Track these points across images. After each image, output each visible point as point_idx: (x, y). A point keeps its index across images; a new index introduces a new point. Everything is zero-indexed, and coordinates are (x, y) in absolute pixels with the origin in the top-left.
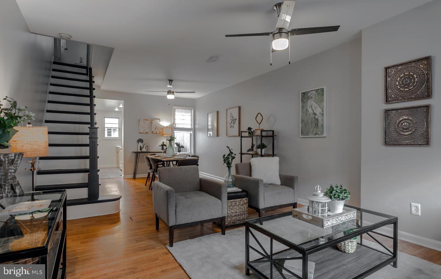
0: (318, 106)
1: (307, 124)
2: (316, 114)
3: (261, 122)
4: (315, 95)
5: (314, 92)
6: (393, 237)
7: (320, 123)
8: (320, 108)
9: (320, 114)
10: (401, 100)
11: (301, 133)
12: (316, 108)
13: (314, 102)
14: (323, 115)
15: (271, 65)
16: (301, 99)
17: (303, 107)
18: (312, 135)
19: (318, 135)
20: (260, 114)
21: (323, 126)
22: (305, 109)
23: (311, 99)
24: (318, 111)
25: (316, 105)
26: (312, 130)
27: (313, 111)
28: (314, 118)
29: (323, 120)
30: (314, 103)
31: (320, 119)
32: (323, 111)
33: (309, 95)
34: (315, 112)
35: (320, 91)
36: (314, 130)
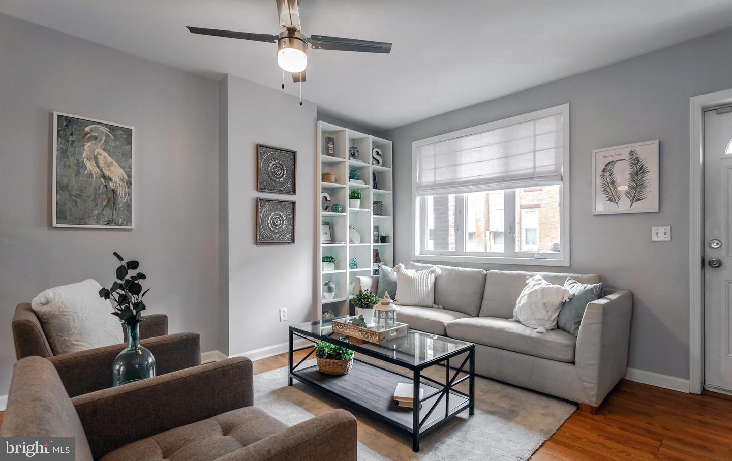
0: (115, 163)
1: (79, 196)
2: (110, 180)
4: (107, 136)
5: (103, 129)
7: (122, 199)
8: (123, 168)
9: (122, 180)
11: (57, 217)
12: (109, 165)
13: (104, 150)
14: (131, 184)
15: (283, 87)
16: (58, 131)
17: (63, 153)
18: (98, 223)
19: (116, 224)
21: (128, 206)
22: (72, 161)
23: (94, 142)
24: (116, 173)
25: (110, 159)
26: (96, 212)
27: (102, 171)
28: (102, 186)
29: (129, 194)
30: (104, 154)
31: (121, 191)
32: (129, 176)
33: (87, 129)
34: (107, 173)
35: (120, 132)
36: (104, 212)
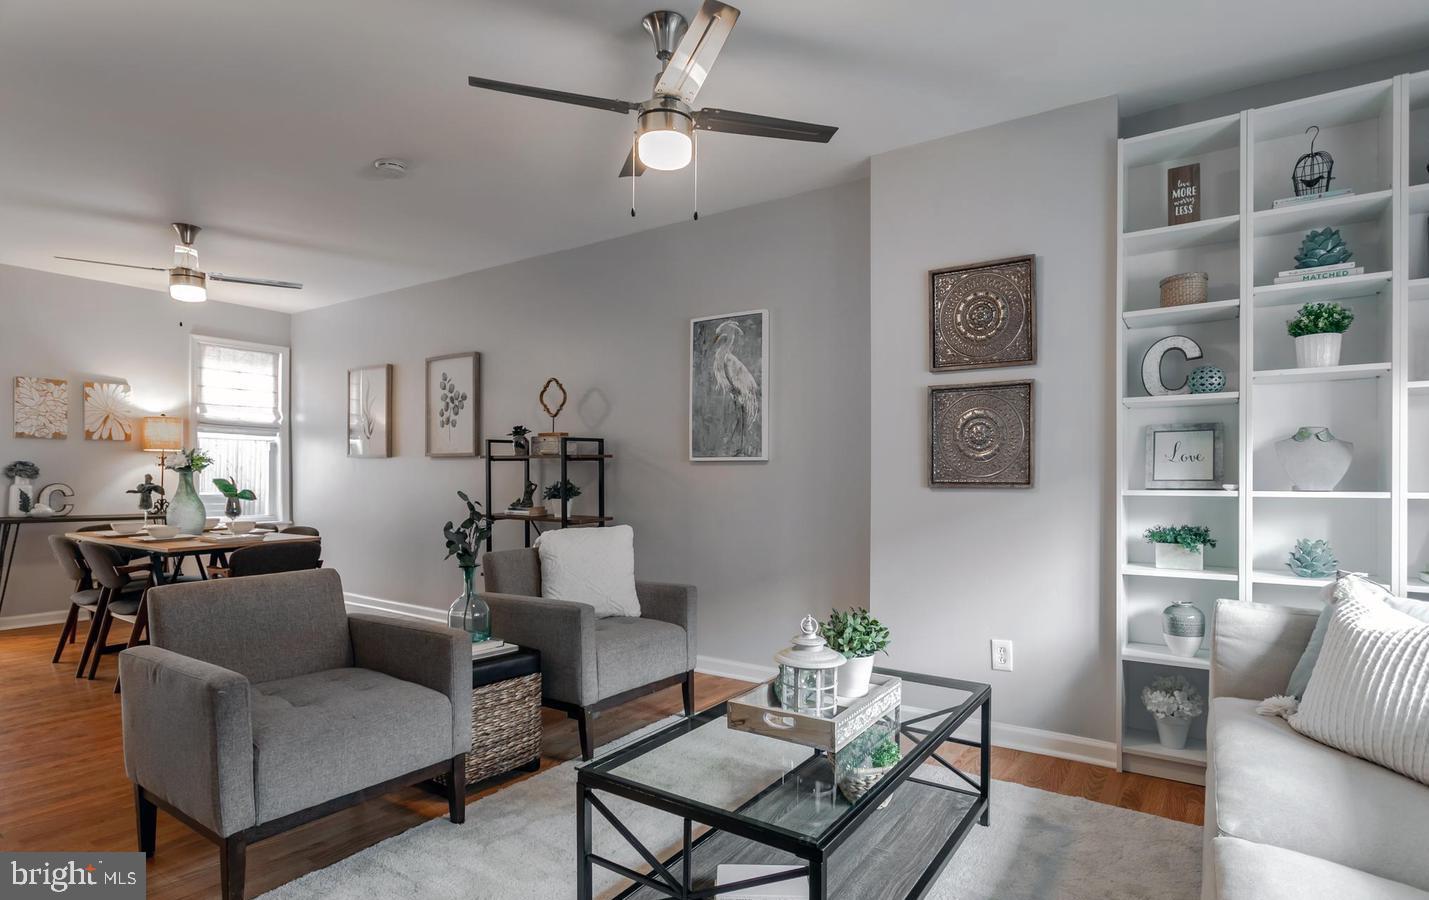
0: (744, 368)
1: (711, 420)
2: (739, 393)
3: (559, 411)
4: (737, 333)
5: (733, 324)
6: (980, 742)
7: (751, 419)
8: (752, 372)
9: (751, 391)
10: (968, 364)
11: (694, 449)
12: (739, 372)
13: (733, 353)
14: (761, 395)
15: (633, 214)
16: (694, 342)
17: (698, 367)
18: (727, 455)
19: (746, 455)
20: (557, 382)
21: (758, 427)
22: (704, 376)
23: (723, 346)
24: (745, 382)
25: (739, 364)
26: (725, 440)
27: (731, 383)
28: (731, 403)
29: (759, 410)
30: (734, 358)
31: (750, 407)
32: (759, 384)
33: (718, 330)
34: (737, 384)
35: (750, 322)
36: (734, 440)
